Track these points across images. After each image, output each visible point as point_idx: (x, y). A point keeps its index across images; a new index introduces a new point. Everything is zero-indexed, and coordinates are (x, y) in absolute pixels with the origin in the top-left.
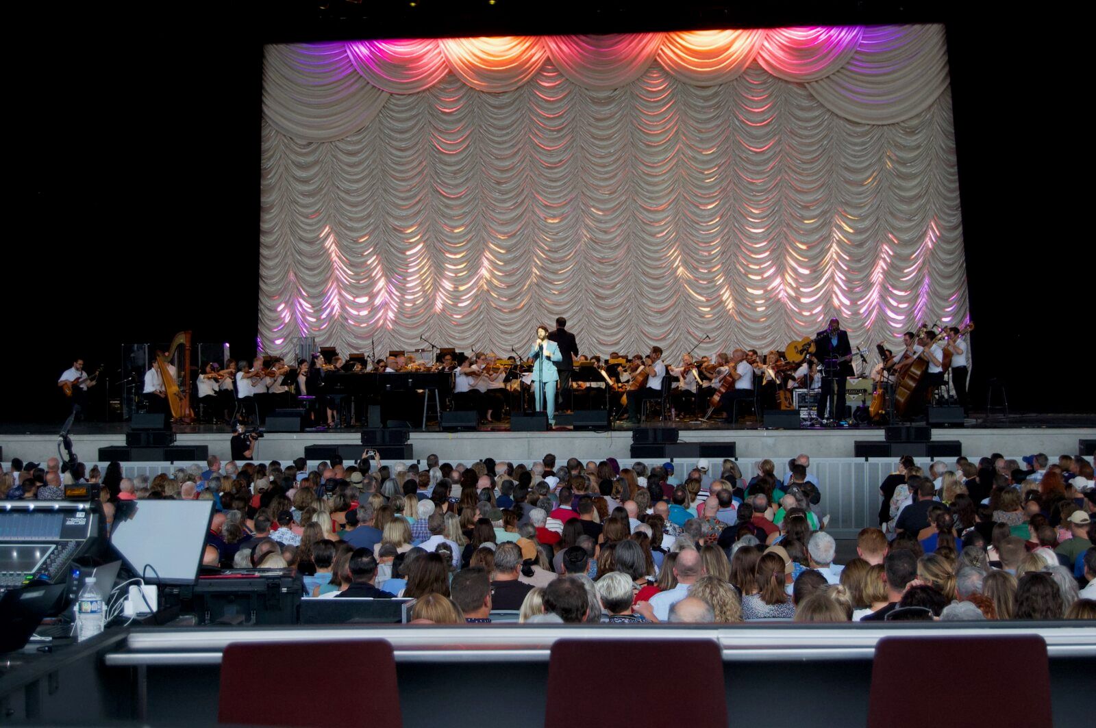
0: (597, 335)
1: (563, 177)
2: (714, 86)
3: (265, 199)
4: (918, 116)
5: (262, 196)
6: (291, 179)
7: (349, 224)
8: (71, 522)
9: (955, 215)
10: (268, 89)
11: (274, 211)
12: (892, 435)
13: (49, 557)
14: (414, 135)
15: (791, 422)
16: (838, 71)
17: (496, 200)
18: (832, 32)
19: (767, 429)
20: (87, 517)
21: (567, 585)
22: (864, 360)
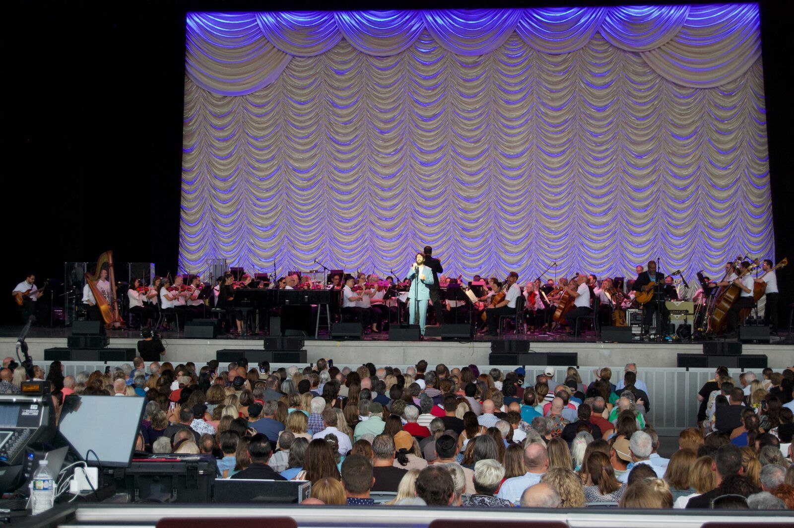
0: (462, 261)
1: (437, 128)
2: (565, 54)
3: (187, 143)
4: (735, 81)
5: (184, 140)
6: (209, 127)
7: (257, 165)
8: (26, 413)
9: (765, 164)
10: (191, 51)
11: (194, 153)
12: (710, 349)
13: (7, 442)
14: (312, 91)
15: (625, 337)
16: (668, 43)
17: (379, 146)
18: (663, 10)
19: (604, 342)
20: (39, 409)
21: (435, 472)
22: (686, 286)
